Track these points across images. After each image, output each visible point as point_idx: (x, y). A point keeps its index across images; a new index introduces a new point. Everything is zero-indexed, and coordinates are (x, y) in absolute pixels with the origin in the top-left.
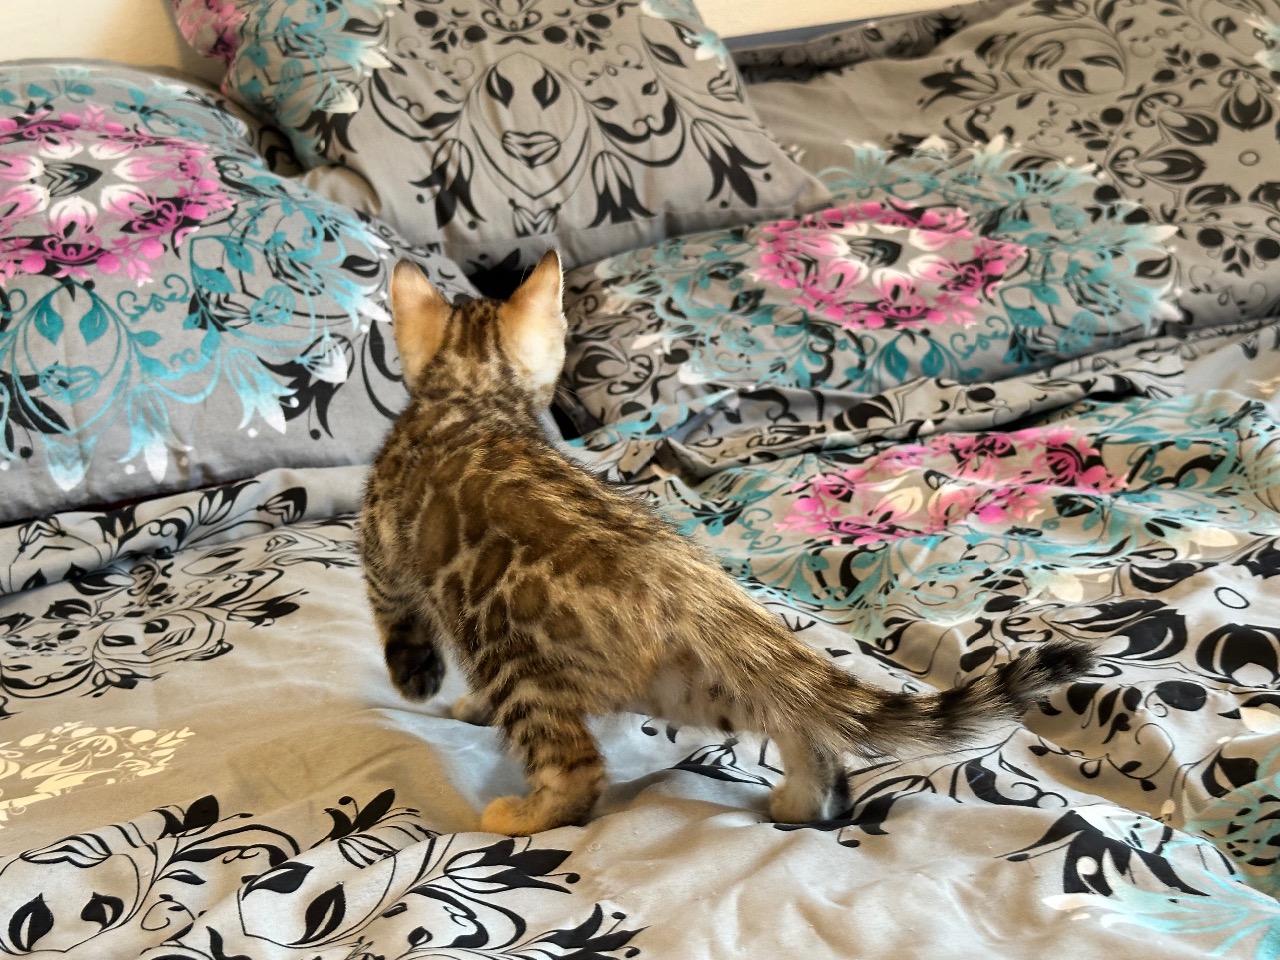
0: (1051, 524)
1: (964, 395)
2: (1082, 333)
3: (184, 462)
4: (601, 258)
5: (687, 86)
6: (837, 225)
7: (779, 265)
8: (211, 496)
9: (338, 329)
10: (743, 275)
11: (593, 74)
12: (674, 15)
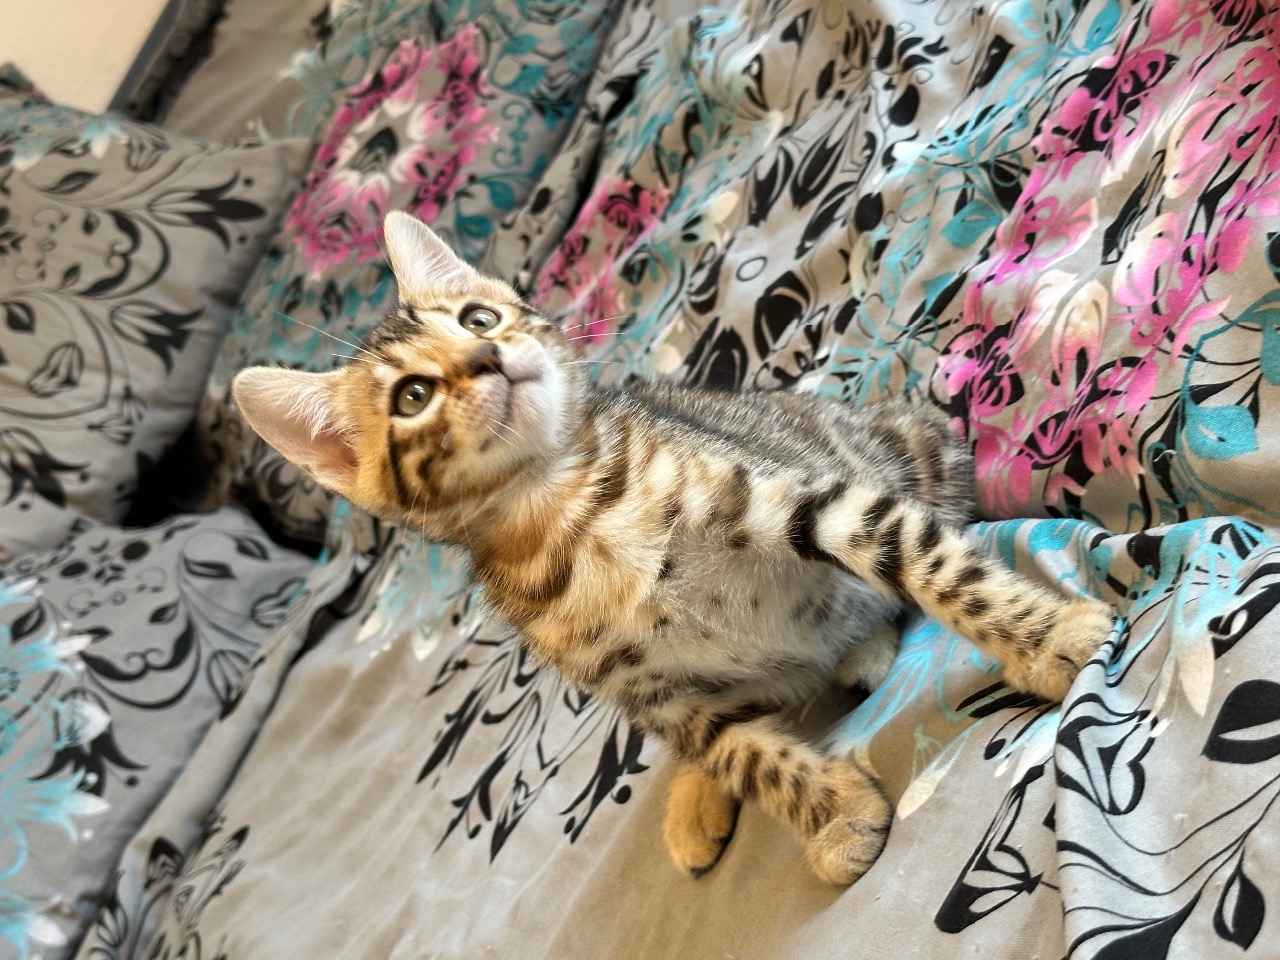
0: (636, 299)
1: (529, 217)
2: (580, 42)
3: (66, 910)
4: (203, 385)
5: (115, 187)
6: (331, 162)
7: (323, 247)
8: (101, 922)
9: (63, 689)
10: (307, 285)
11: (39, 264)
12: (47, 143)
